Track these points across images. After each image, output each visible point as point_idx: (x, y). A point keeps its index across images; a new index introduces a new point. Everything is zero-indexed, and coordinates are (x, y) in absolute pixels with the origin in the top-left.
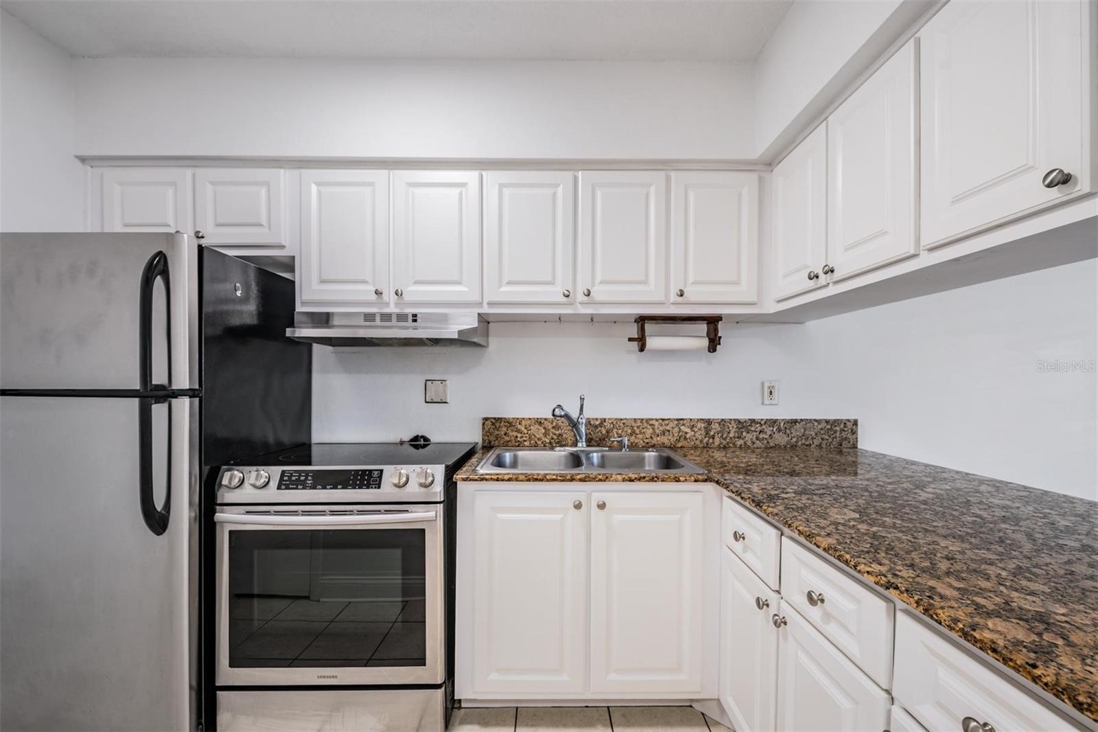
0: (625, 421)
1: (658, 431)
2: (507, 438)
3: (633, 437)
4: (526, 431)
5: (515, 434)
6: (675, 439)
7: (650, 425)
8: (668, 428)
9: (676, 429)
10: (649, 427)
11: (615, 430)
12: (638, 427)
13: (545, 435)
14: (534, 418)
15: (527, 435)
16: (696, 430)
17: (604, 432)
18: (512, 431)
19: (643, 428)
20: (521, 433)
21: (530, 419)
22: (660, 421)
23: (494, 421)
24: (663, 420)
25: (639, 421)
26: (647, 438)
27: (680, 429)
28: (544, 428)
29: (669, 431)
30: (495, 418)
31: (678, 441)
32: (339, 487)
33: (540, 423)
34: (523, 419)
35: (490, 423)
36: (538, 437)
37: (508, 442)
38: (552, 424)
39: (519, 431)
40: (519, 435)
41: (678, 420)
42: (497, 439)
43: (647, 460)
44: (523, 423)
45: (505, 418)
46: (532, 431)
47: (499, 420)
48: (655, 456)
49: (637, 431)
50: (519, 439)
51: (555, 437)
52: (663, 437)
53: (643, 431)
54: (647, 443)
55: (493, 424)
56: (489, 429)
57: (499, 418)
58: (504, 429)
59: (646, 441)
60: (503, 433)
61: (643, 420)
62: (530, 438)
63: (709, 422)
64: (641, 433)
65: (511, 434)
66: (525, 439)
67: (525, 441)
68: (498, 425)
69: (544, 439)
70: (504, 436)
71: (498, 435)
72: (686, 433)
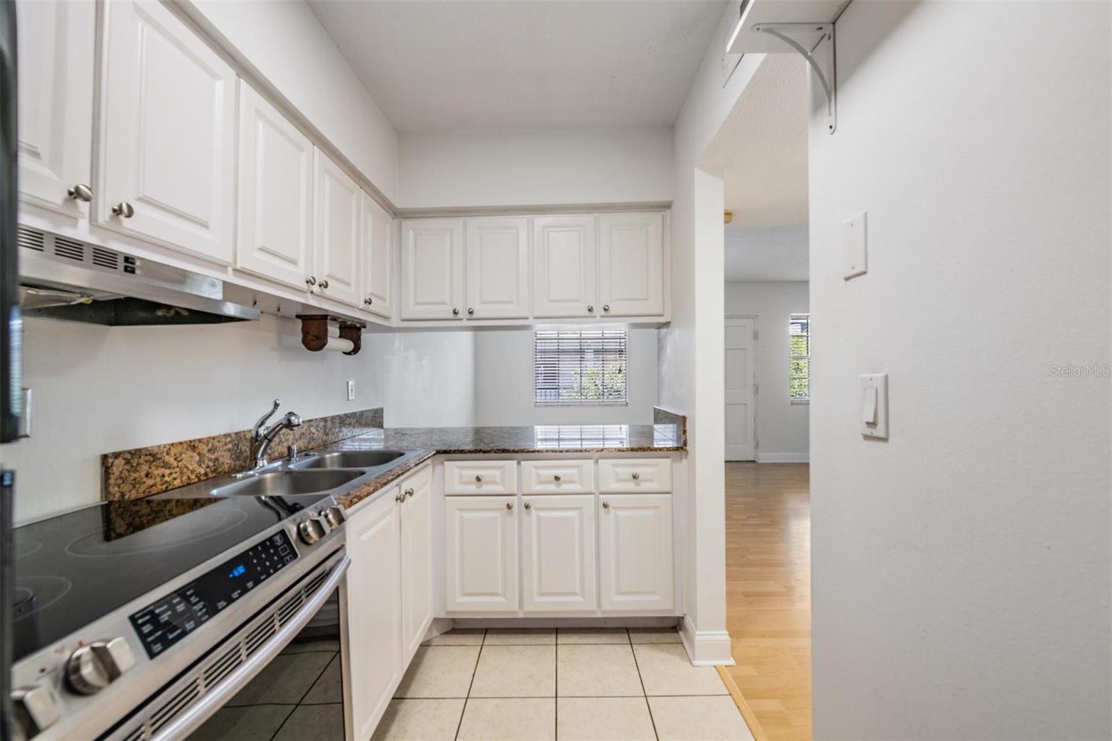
2: (150, 482)
4: (175, 464)
5: (161, 471)
13: (200, 463)
14: (186, 442)
15: (178, 470)
16: (319, 429)
18: (157, 467)
20: (169, 468)
21: (181, 443)
23: (129, 456)
27: (311, 431)
28: (199, 454)
30: (130, 452)
31: (309, 442)
32: (250, 584)
33: (194, 448)
34: (173, 444)
35: (123, 462)
36: (191, 468)
37: (152, 486)
38: (207, 445)
39: (166, 465)
40: (167, 472)
42: (134, 487)
43: (328, 461)
44: (173, 451)
45: (146, 449)
46: (184, 462)
47: (136, 453)
48: (338, 456)
49: (283, 440)
50: (166, 479)
51: (211, 464)
55: (128, 462)
56: (121, 472)
57: (136, 450)
58: (145, 467)
60: (143, 474)
62: (181, 473)
63: (325, 420)
65: (156, 472)
66: (174, 476)
67: (175, 479)
68: (134, 462)
69: (198, 471)
70: (145, 479)
71: (135, 479)
72: (314, 434)
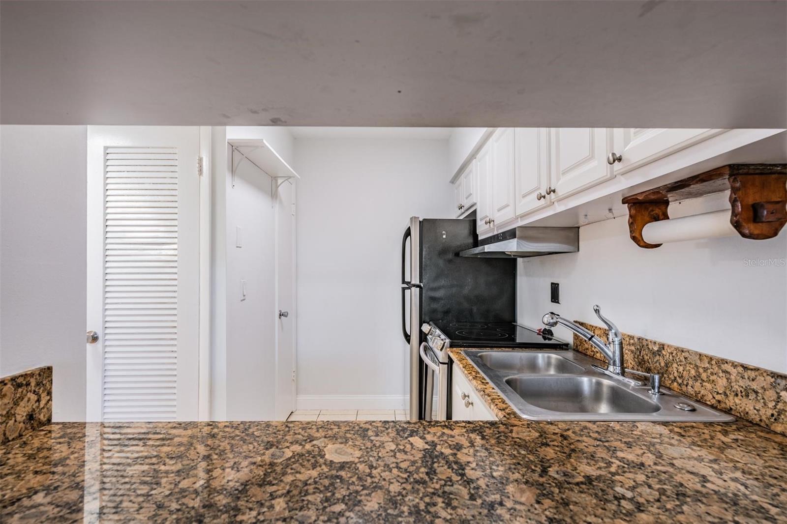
0: (686, 354)
1: (736, 387)
3: (698, 384)
6: (769, 412)
7: (723, 372)
8: (754, 386)
9: (771, 394)
10: (721, 374)
11: (675, 365)
12: (705, 370)
17: (663, 364)
19: (712, 374)
22: (740, 369)
24: (745, 368)
25: (706, 360)
26: (718, 393)
27: (779, 397)
29: (756, 392)
41: (774, 375)
49: (704, 376)
52: (745, 400)
53: (712, 378)
54: (719, 402)
59: (718, 397)
61: (711, 359)
64: (709, 381)
